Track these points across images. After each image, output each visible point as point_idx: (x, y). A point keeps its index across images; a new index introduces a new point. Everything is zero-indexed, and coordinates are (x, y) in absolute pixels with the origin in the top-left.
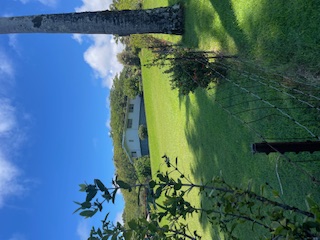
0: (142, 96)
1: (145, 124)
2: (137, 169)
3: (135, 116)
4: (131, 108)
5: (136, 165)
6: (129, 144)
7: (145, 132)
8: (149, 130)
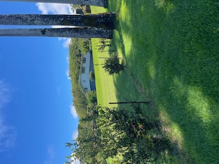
0: (91, 52)
1: (93, 71)
2: (87, 98)
3: (86, 65)
4: (84, 60)
5: (87, 95)
6: (83, 83)
7: (93, 76)
8: (96, 75)
